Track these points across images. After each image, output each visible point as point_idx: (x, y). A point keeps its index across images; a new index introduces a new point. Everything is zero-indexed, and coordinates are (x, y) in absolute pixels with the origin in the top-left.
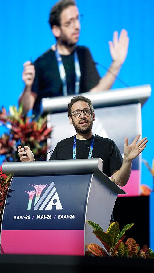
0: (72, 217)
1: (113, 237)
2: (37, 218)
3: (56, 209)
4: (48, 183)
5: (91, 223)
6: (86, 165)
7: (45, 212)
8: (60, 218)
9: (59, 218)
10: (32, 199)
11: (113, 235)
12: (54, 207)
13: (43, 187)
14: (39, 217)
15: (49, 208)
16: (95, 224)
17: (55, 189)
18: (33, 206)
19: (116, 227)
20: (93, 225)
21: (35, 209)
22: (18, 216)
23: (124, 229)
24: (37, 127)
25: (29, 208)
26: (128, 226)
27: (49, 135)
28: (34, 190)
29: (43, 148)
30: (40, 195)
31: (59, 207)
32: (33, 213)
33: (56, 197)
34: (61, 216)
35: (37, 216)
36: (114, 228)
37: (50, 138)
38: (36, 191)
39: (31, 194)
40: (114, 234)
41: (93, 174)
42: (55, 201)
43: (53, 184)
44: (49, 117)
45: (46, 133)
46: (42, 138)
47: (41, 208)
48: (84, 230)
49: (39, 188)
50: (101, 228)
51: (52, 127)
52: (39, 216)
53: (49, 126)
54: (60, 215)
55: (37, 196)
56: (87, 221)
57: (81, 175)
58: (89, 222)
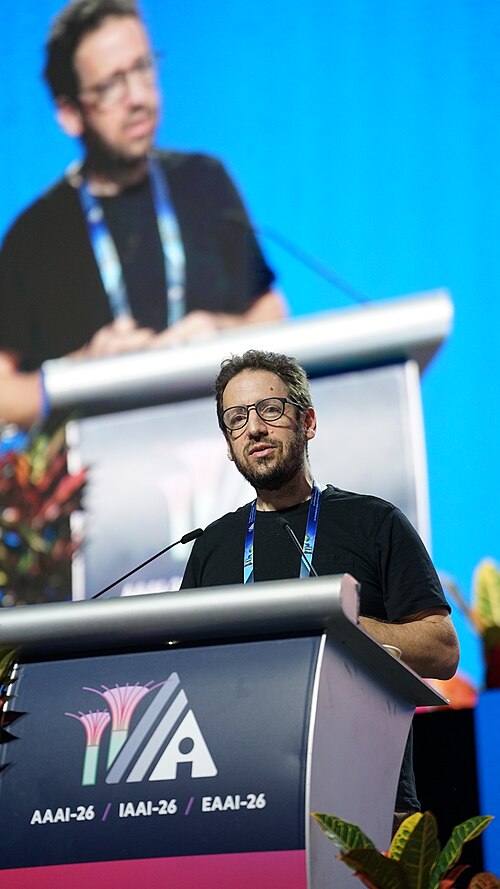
0: (258, 802)
1: (417, 870)
2: (121, 815)
3: (194, 775)
4: (154, 679)
5: (329, 822)
6: (296, 604)
7: (150, 790)
8: (209, 809)
9: (205, 809)
10: (97, 743)
11: (417, 864)
12: (184, 768)
13: (136, 693)
14: (127, 810)
15: (166, 771)
16: (346, 826)
17: (182, 700)
18: (102, 770)
19: (428, 832)
20: (337, 830)
21: (113, 778)
22: (49, 812)
23: (457, 837)
24: (31, 469)
25: (89, 778)
26: (470, 825)
27: (76, 499)
28: (104, 706)
29: (58, 549)
30: (126, 727)
31: (204, 766)
32: (105, 795)
33: (190, 728)
34: (212, 802)
35: (122, 805)
36: (421, 838)
37: (80, 508)
38: (110, 711)
39: (93, 722)
40: (422, 858)
41: (324, 637)
42: (186, 746)
43: (174, 679)
44: (73, 432)
45: (63, 492)
46: (51, 512)
47: (136, 776)
48: (304, 848)
49: (123, 697)
50: (368, 841)
51: (86, 470)
52: (130, 805)
53: (74, 464)
54: (209, 799)
55: (115, 727)
56: (313, 814)
57: (280, 642)
58: (323, 817)
